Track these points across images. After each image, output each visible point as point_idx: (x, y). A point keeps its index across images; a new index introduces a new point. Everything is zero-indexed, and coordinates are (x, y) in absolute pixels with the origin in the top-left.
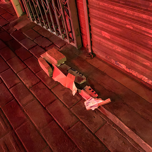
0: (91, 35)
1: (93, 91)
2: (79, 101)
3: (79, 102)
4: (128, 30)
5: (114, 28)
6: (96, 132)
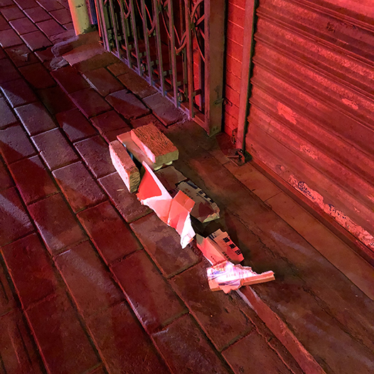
0: (249, 106)
1: (232, 246)
2: (195, 264)
3: (192, 266)
4: (344, 111)
5: (311, 100)
6: (224, 350)
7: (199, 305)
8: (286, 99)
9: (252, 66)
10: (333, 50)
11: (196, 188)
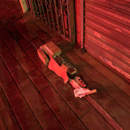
0: (84, 33)
1: (82, 82)
2: (69, 89)
4: (117, 33)
5: (105, 30)
6: (81, 117)
7: (72, 103)
8: (97, 30)
9: (84, 19)
10: (112, 12)
11: (68, 63)
